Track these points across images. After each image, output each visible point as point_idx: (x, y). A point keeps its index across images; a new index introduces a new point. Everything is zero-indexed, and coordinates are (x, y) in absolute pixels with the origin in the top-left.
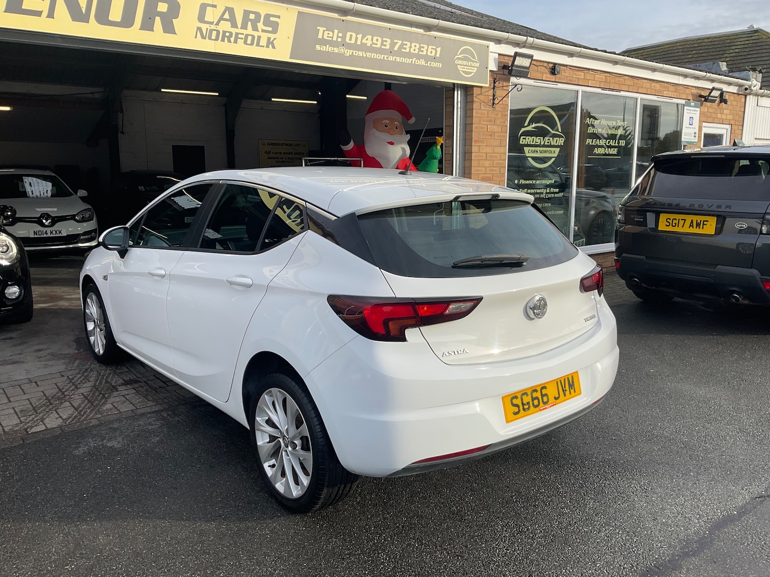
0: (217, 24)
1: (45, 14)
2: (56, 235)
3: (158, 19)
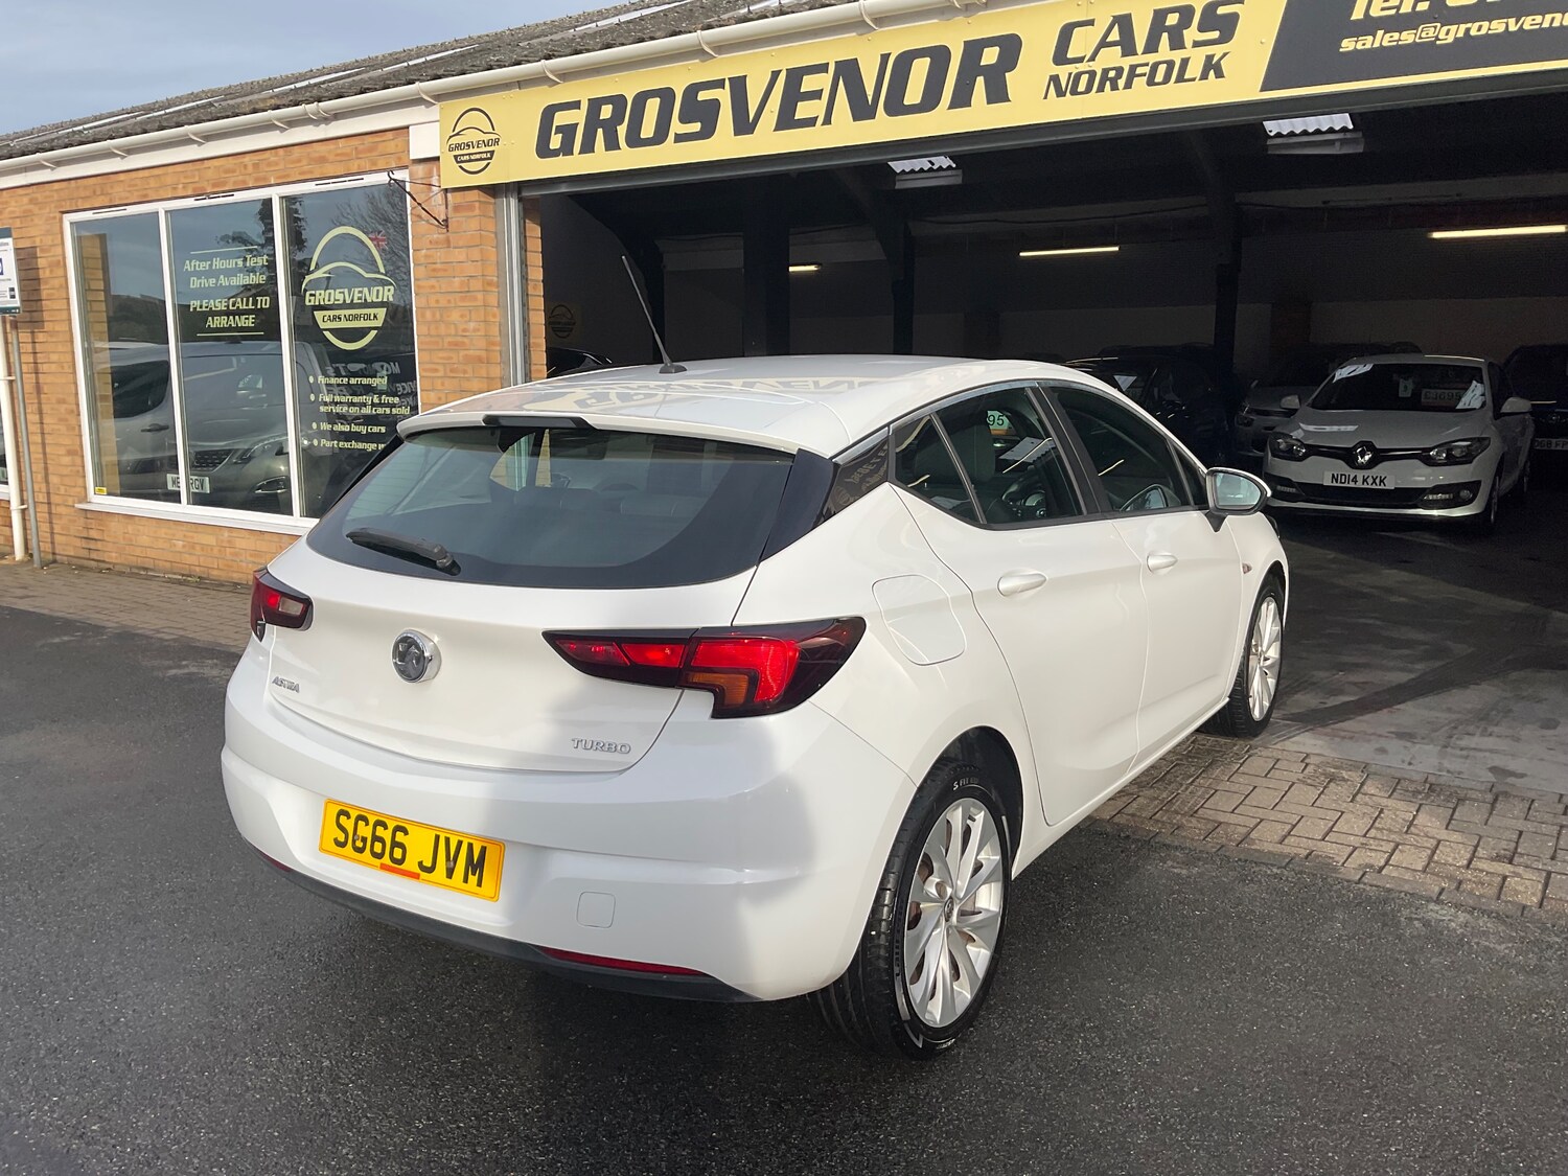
0: (1092, 59)
1: (820, 121)
2: (1374, 487)
3: (980, 80)
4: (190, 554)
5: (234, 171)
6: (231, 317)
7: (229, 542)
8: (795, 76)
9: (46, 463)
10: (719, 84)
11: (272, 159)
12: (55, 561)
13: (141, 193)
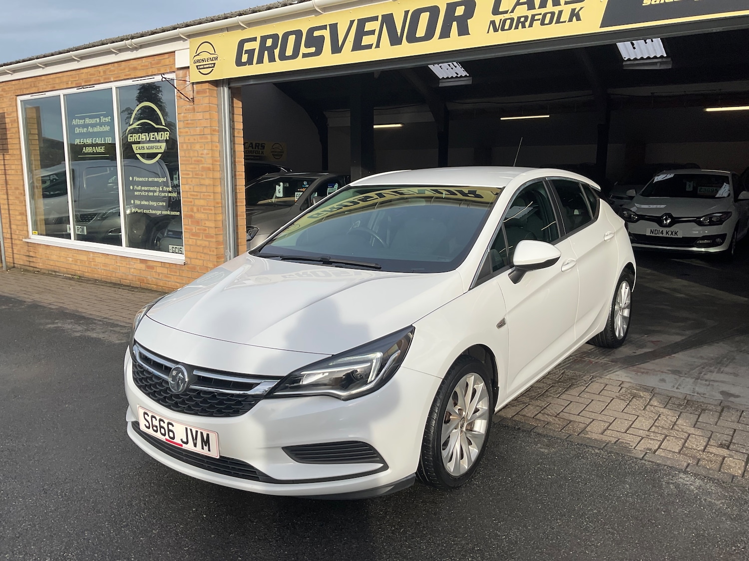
0: (512, 12)
1: (374, 46)
2: (672, 236)
3: (455, 24)
4: (75, 265)
5: (94, 75)
6: (94, 148)
7: (93, 259)
8: (362, 22)
9: (10, 219)
10: (324, 27)
11: (112, 68)
12: (14, 267)
13: (52, 86)
